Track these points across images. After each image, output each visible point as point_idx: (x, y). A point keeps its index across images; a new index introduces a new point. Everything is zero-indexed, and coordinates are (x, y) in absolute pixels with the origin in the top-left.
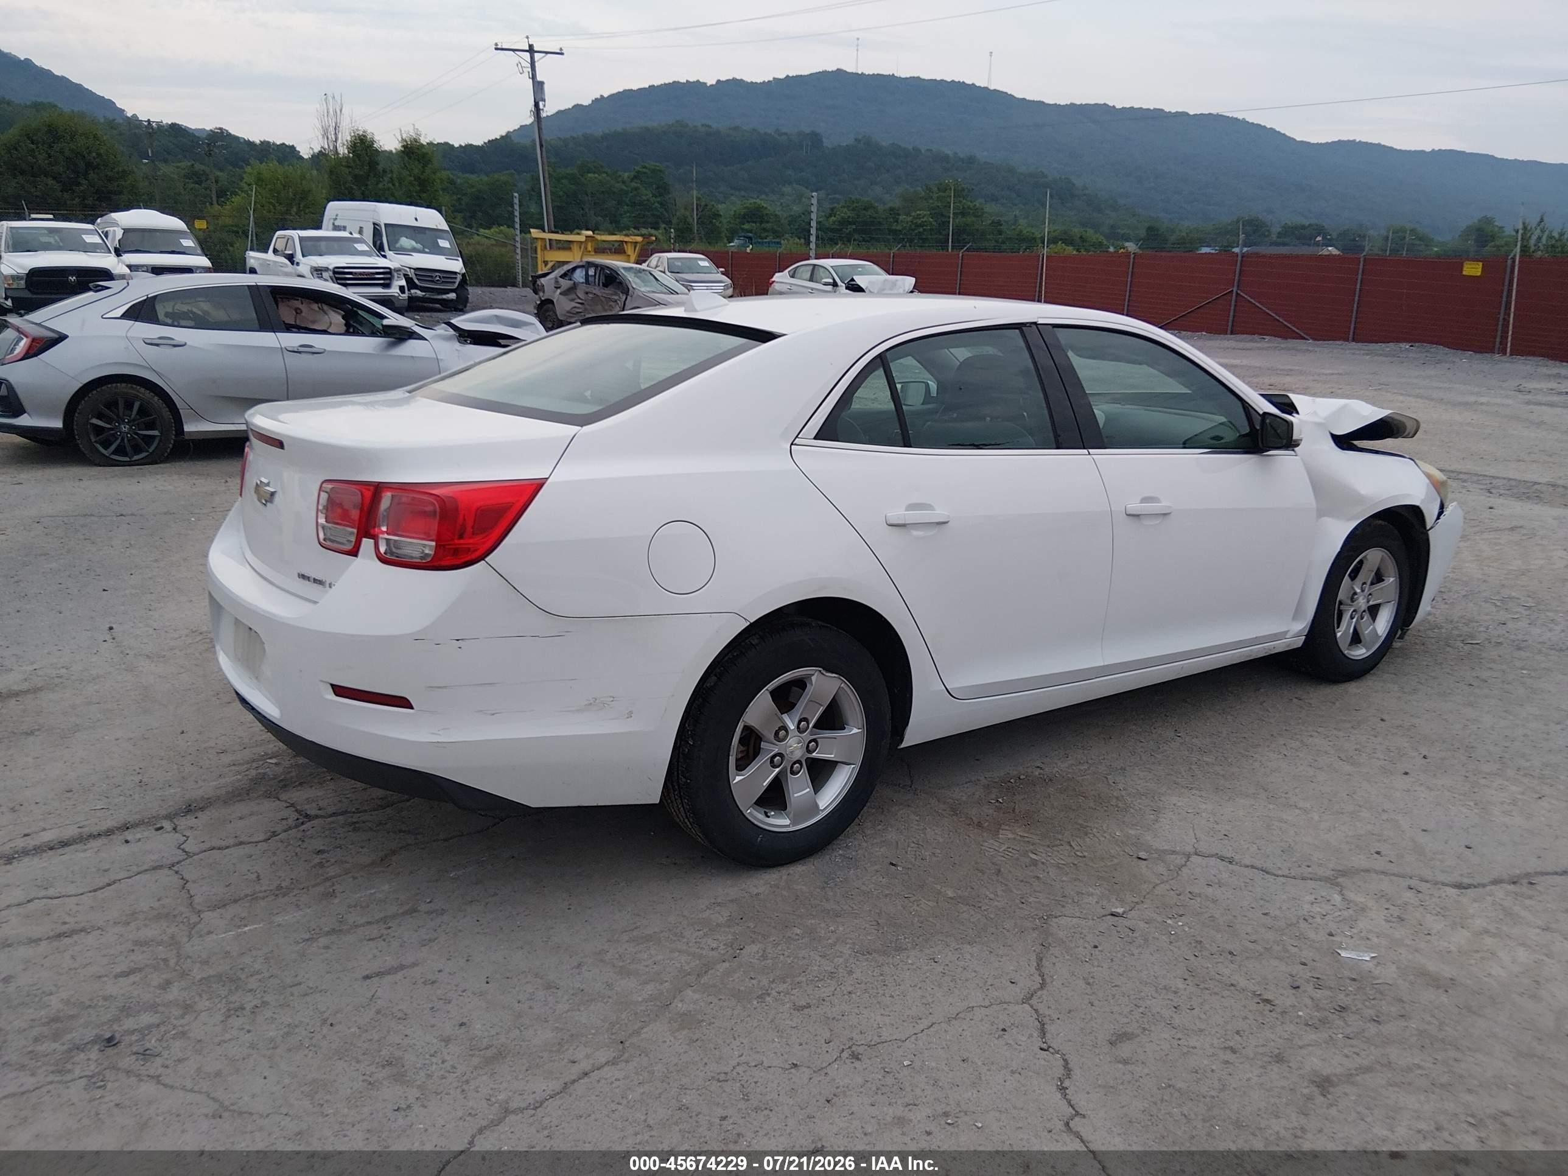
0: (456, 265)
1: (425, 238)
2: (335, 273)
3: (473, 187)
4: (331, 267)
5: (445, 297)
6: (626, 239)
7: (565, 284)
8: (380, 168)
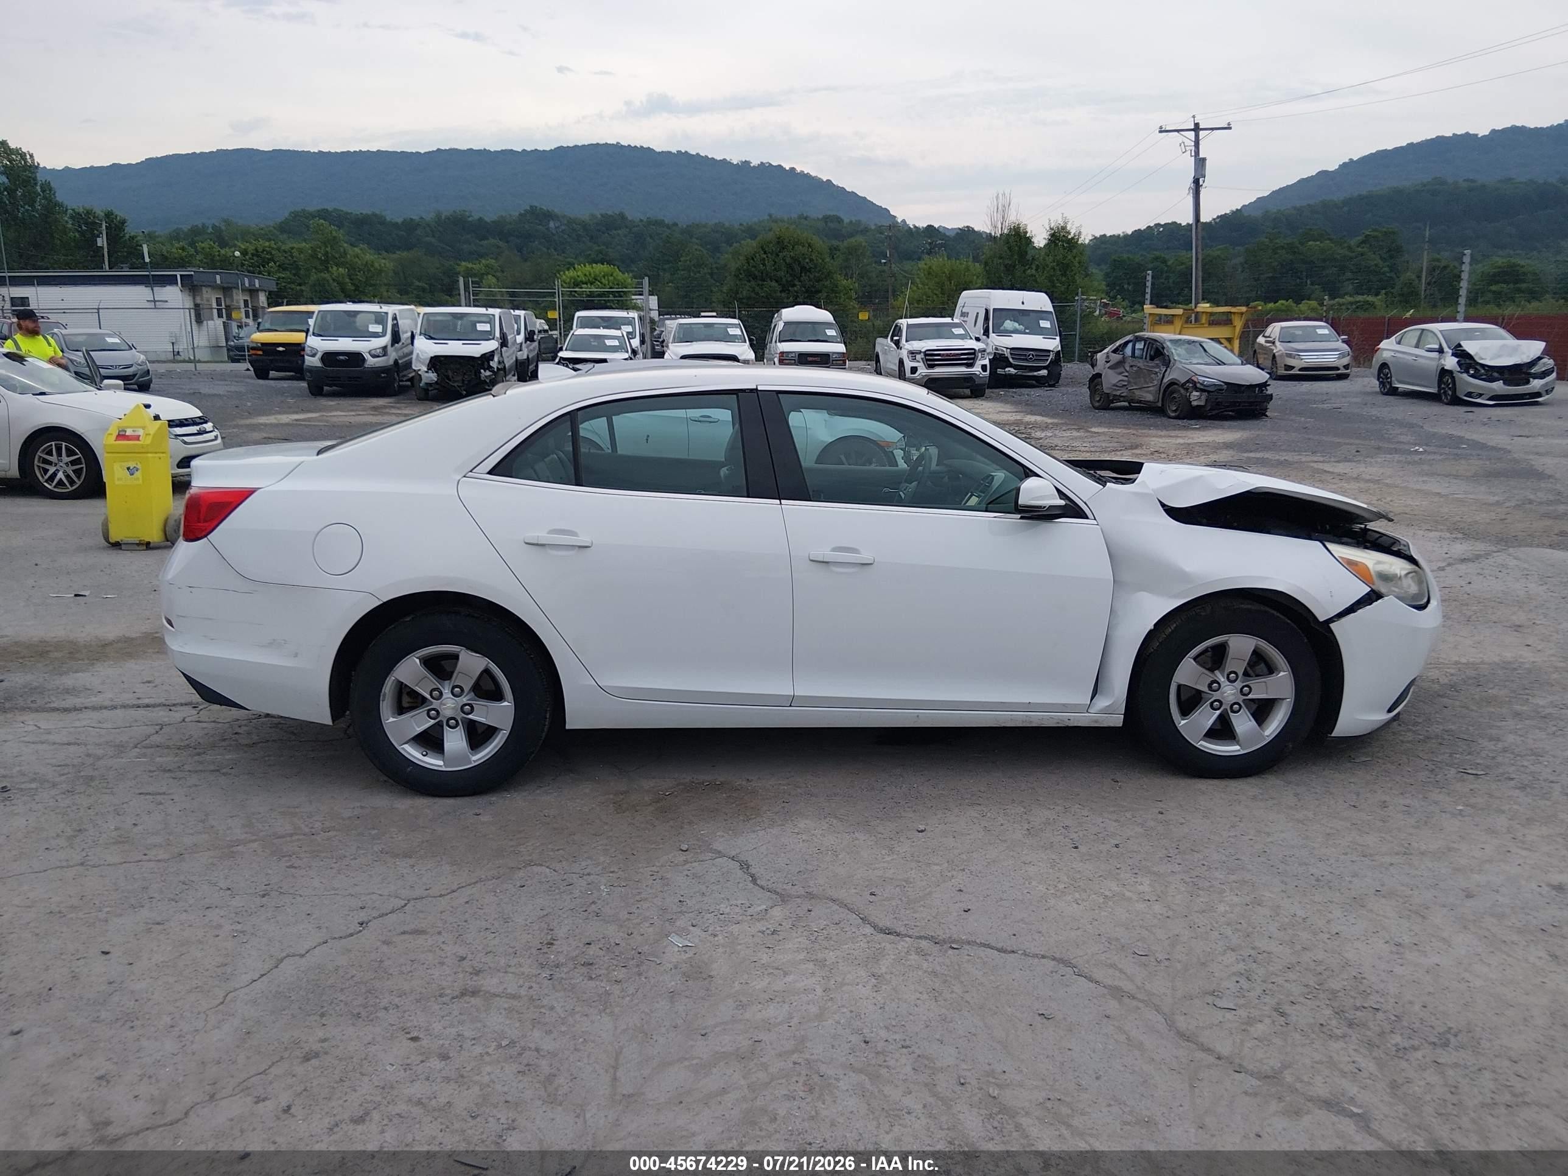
0: (1053, 344)
1: (1027, 319)
2: (926, 355)
3: (1182, 264)
4: (923, 350)
5: (1036, 373)
6: (1233, 310)
7: (1116, 358)
8: (1029, 257)
